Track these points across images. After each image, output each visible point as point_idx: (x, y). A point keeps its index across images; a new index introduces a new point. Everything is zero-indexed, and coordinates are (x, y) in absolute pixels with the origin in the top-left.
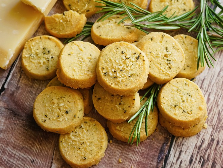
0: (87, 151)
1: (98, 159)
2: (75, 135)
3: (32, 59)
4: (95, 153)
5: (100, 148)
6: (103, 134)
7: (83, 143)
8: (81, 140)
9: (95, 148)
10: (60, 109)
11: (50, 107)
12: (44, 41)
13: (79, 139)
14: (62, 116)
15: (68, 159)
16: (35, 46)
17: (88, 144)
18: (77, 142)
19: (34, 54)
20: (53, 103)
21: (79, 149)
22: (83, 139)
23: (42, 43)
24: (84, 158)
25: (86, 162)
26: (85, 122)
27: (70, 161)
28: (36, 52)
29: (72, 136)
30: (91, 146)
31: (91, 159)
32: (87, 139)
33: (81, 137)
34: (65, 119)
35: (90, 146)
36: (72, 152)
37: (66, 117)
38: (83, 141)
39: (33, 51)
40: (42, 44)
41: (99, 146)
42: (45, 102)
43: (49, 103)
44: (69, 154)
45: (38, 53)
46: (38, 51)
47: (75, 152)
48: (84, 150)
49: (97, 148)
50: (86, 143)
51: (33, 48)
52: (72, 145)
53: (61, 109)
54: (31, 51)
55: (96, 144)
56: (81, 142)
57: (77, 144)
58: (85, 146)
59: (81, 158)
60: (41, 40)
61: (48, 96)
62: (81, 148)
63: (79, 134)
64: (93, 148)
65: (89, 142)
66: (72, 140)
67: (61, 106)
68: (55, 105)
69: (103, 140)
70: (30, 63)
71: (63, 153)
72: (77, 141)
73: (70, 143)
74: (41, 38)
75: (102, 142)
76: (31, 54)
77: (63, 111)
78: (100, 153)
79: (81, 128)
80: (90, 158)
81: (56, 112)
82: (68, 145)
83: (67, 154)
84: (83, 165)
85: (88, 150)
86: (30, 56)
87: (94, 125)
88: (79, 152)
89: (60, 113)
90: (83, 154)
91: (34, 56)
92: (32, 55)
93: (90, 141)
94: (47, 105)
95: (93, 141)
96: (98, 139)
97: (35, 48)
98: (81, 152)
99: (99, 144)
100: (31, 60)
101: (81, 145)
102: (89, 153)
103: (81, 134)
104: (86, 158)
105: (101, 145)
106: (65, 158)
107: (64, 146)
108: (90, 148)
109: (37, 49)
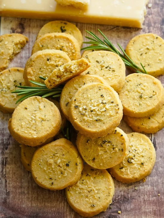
0: (95, 199)
1: (106, 205)
2: (82, 183)
3: (4, 93)
4: (104, 200)
5: (108, 195)
6: (110, 181)
7: (91, 190)
8: (89, 188)
9: (103, 195)
10: (59, 166)
11: (49, 169)
12: (14, 74)
13: (86, 186)
14: (66, 171)
15: (76, 207)
16: (5, 80)
17: (96, 192)
18: (84, 190)
19: (6, 88)
20: (50, 164)
21: (87, 197)
22: (91, 186)
23: (12, 75)
24: (92, 206)
25: (95, 210)
26: (91, 170)
27: (79, 209)
28: (7, 86)
29: (80, 184)
30: (99, 193)
31: (100, 206)
32: (95, 187)
33: (88, 185)
34: (69, 172)
35: (97, 193)
36: (80, 200)
37: (70, 170)
38: (91, 189)
39: (4, 85)
40: (12, 77)
41: (107, 193)
42: (42, 167)
43: (46, 166)
44: (77, 202)
45: (9, 87)
46: (9, 85)
47: (83, 200)
48: (93, 198)
49: (105, 195)
50: (94, 190)
51: (4, 82)
52: (80, 193)
53: (61, 165)
54: (2, 85)
55: (103, 192)
56: (89, 189)
57: (84, 192)
58: (93, 193)
59: (89, 205)
60: (10, 73)
61: (42, 161)
62: (89, 195)
63: (86, 182)
64: (101, 195)
65: (97, 190)
66: (80, 188)
67: (60, 163)
68: (53, 165)
69: (110, 187)
70: (3, 98)
71: (71, 202)
72: (85, 188)
73: (78, 191)
74: (10, 71)
75: (110, 189)
76: (2, 88)
77: (63, 166)
78: (108, 200)
79: (88, 176)
80: (98, 205)
81: (58, 170)
82: (76, 193)
83: (75, 202)
84: (92, 212)
85: (96, 197)
86: (2, 90)
87: (101, 172)
88: (87, 199)
89: (62, 169)
90: (91, 202)
91: (6, 90)
92: (4, 89)
93: (98, 188)
94: (45, 169)
95: (100, 189)
96: (106, 186)
97: (5, 82)
98: (89, 199)
99: (107, 190)
100: (4, 95)
101: (89, 193)
102: (98, 200)
103: (88, 182)
104: (95, 205)
105: (109, 192)
106: (73, 206)
107: (71, 195)
108: (98, 195)
109: (8, 82)
